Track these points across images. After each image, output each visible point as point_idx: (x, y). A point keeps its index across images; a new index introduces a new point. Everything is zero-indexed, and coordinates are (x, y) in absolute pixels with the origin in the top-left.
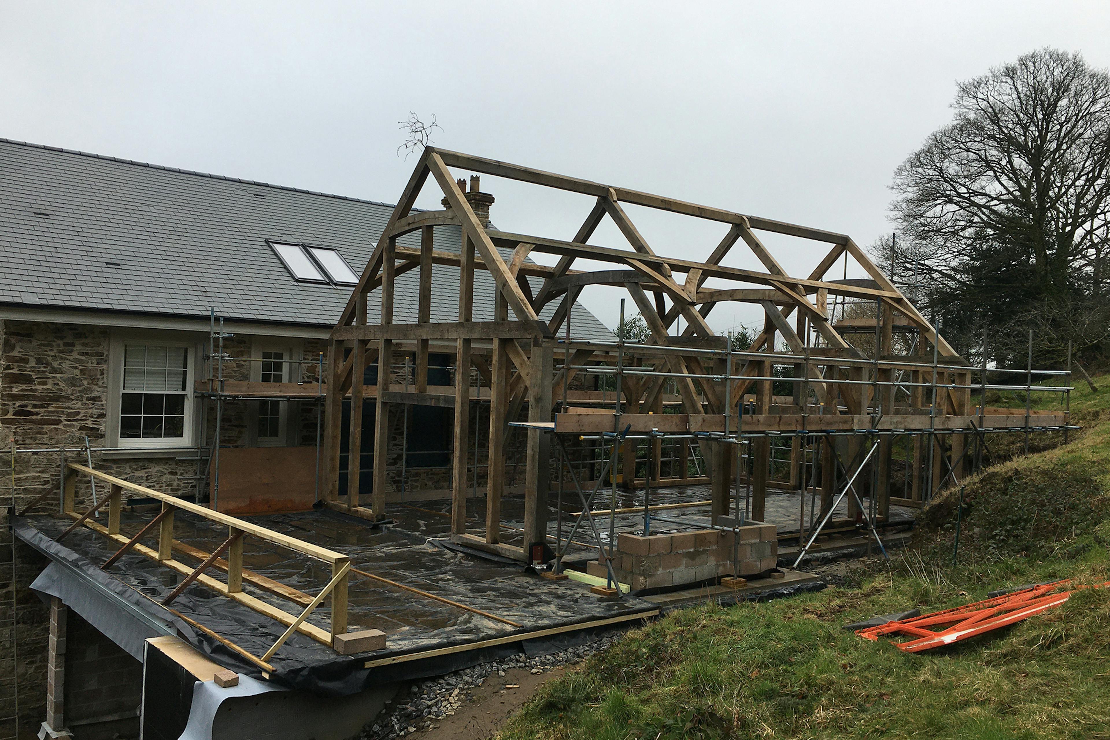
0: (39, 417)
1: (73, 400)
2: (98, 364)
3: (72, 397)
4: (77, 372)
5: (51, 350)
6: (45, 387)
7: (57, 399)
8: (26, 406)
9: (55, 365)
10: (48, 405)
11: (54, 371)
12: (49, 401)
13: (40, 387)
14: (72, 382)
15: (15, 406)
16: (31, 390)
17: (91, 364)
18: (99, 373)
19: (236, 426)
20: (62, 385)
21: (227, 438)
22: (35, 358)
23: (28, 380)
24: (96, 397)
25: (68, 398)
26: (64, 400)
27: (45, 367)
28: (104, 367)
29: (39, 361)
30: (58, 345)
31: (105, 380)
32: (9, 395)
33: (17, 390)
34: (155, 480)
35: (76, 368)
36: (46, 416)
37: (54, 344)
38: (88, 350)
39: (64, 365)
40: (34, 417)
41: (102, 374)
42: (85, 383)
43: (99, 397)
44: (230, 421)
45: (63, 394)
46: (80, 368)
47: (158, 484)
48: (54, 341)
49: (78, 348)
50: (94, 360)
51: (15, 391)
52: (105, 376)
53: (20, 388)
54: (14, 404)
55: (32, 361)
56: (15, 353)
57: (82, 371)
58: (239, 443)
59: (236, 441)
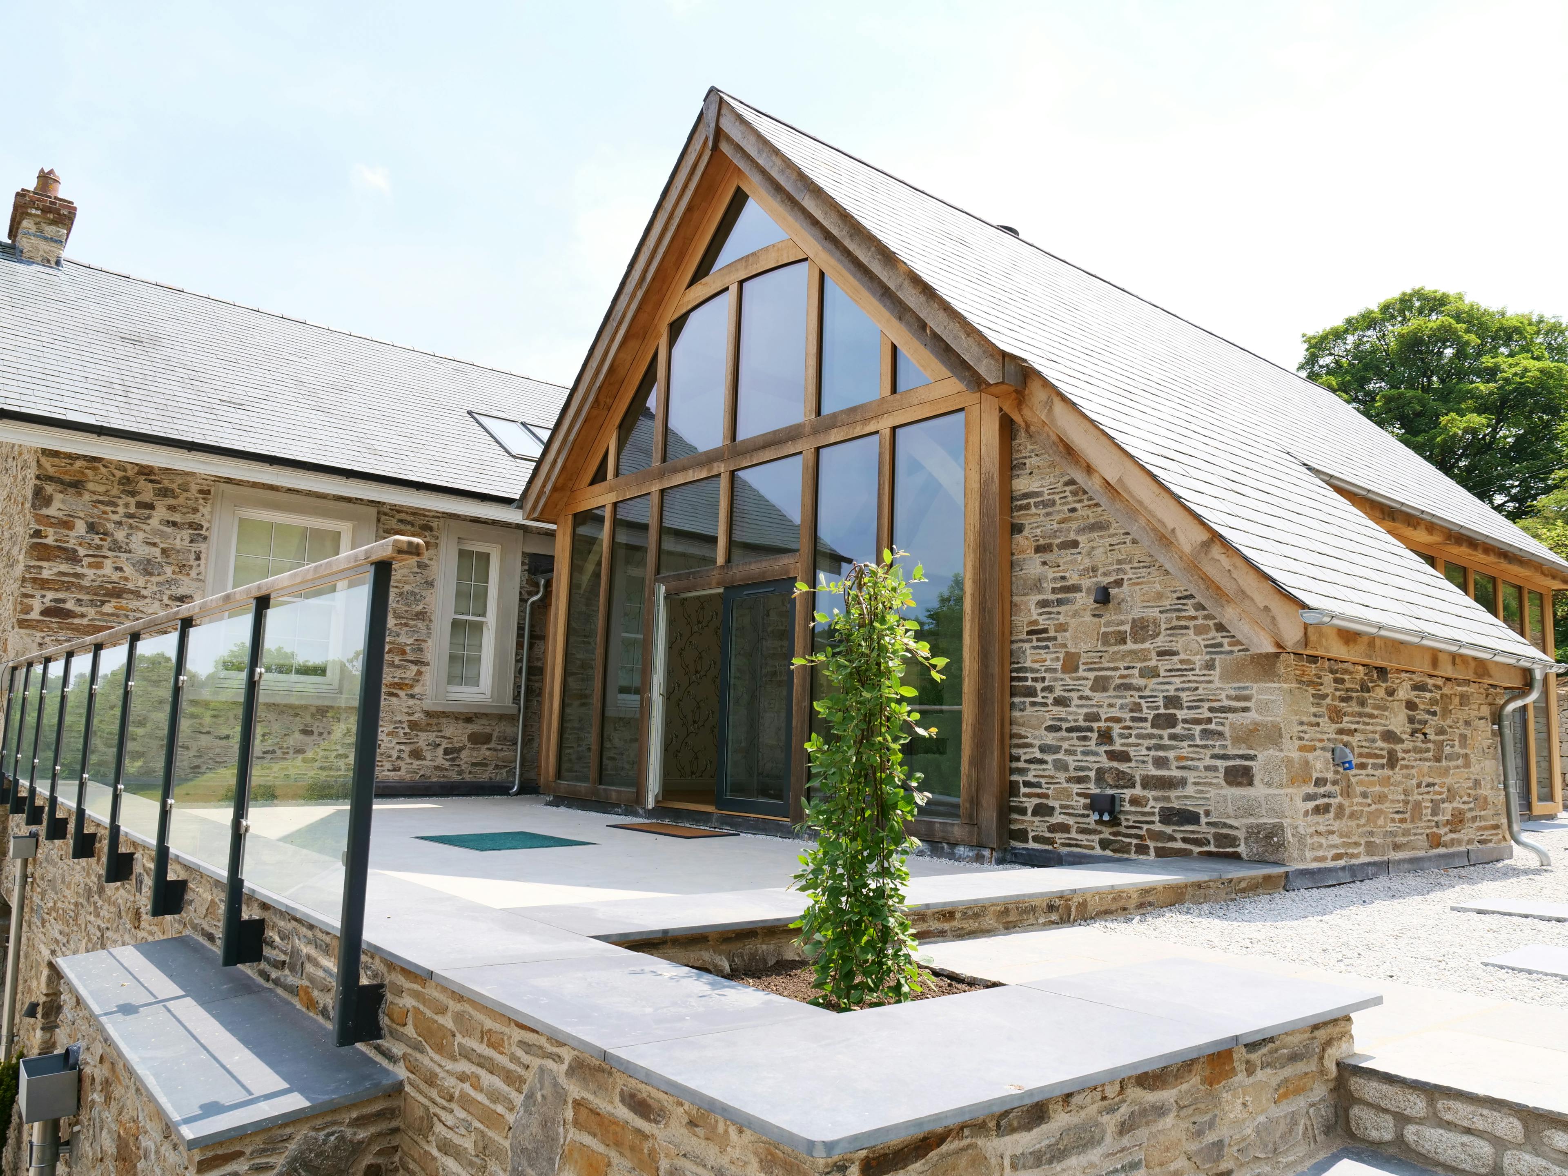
0: (85, 621)
1: (146, 597)
2: (192, 541)
3: (144, 592)
4: (157, 551)
5: (113, 512)
6: (99, 572)
7: (117, 593)
8: (64, 601)
9: (120, 535)
10: (103, 603)
11: (116, 547)
12: (105, 595)
13: (90, 573)
14: (147, 568)
15: (45, 601)
16: (76, 575)
17: (181, 539)
18: (192, 556)
19: (412, 662)
20: (129, 570)
21: (396, 680)
22: (86, 523)
23: (72, 557)
24: (186, 597)
25: (137, 594)
26: (131, 596)
27: (101, 539)
28: (203, 547)
29: (92, 528)
30: (127, 505)
31: (202, 568)
32: (35, 580)
33: (50, 572)
34: (276, 741)
35: (155, 545)
36: (99, 620)
37: (120, 502)
38: (177, 518)
39: (133, 538)
40: (75, 621)
41: (198, 558)
42: (169, 570)
43: (191, 597)
44: (404, 653)
45: (130, 586)
46: (162, 545)
47: (281, 748)
48: (120, 498)
49: (160, 513)
50: (186, 534)
51: (46, 574)
52: (202, 562)
53: (55, 570)
54: (43, 596)
55: (81, 527)
56: (51, 511)
57: (164, 551)
58: (417, 690)
59: (412, 686)
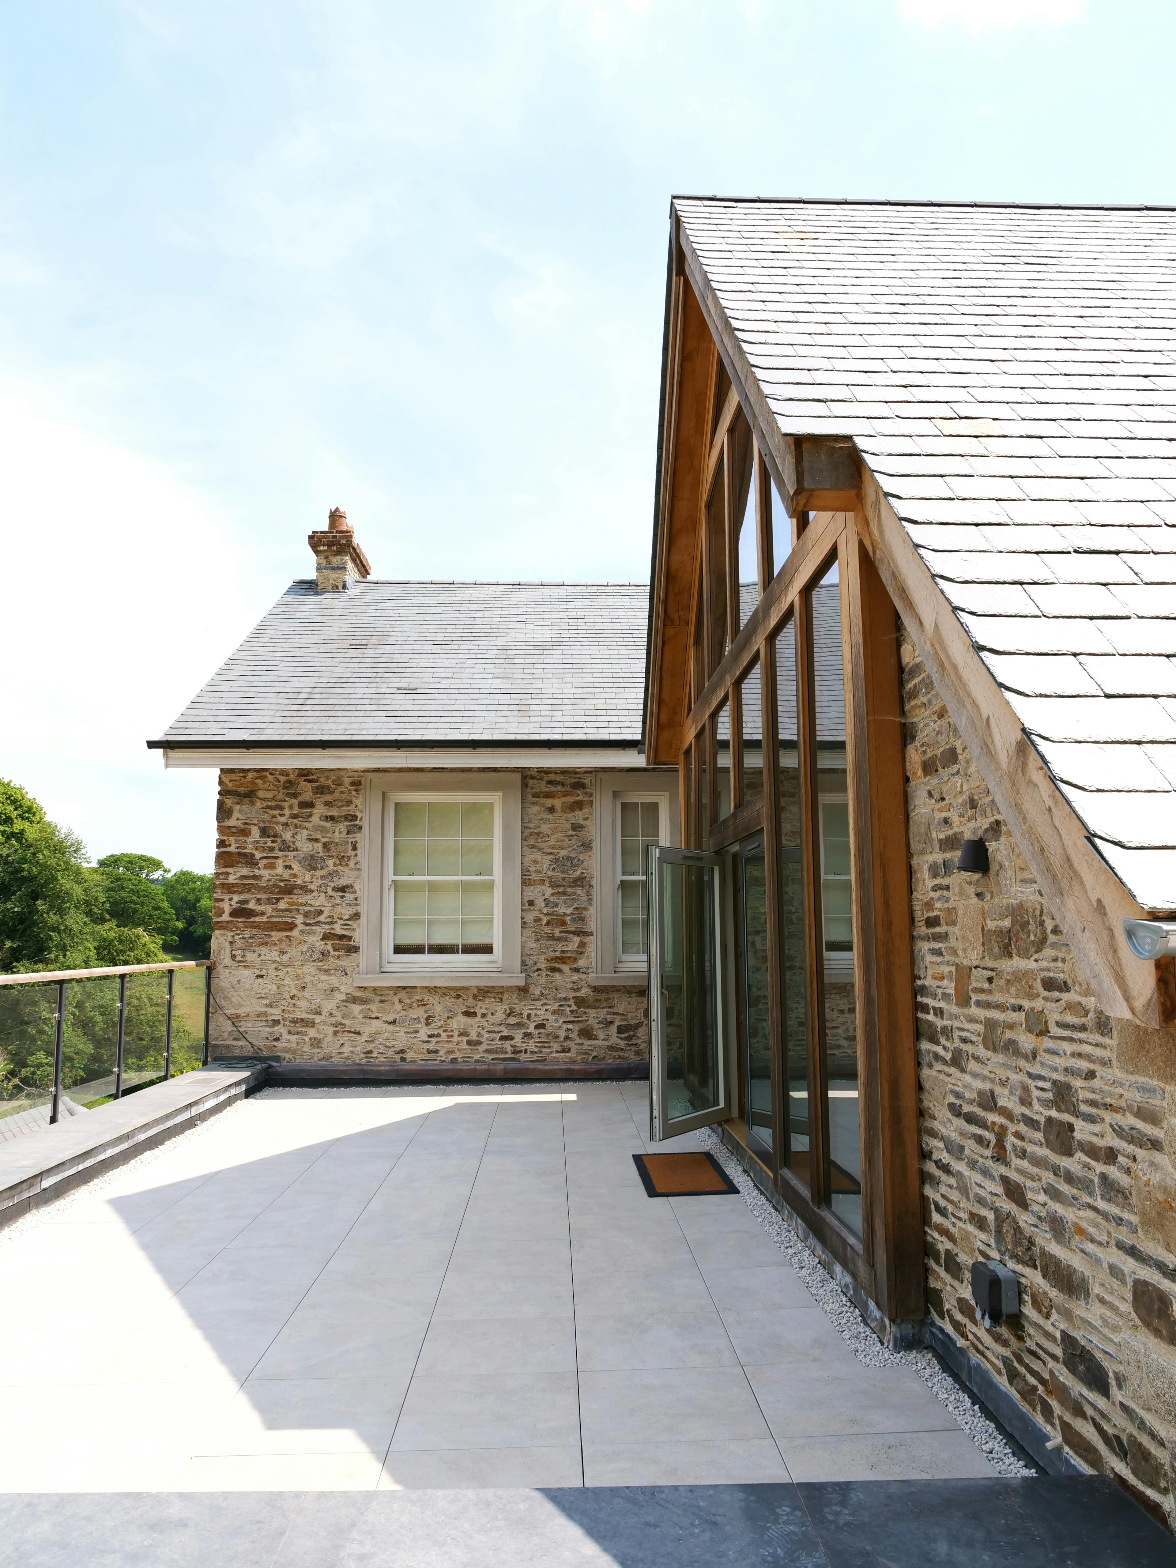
0: (264, 919)
1: (312, 891)
2: (348, 833)
3: (312, 887)
4: (319, 846)
5: (281, 815)
6: (273, 872)
7: (289, 890)
8: (246, 902)
9: (287, 836)
10: (278, 900)
11: (286, 847)
12: (279, 893)
13: (265, 873)
14: (312, 863)
15: (232, 903)
16: (255, 877)
17: (339, 833)
18: (350, 847)
19: (574, 933)
20: (296, 867)
21: (557, 954)
22: (259, 828)
23: (250, 861)
24: (347, 887)
25: (306, 890)
26: (300, 891)
27: (273, 842)
28: (358, 836)
29: (264, 832)
30: (291, 807)
31: (359, 858)
32: (223, 885)
33: (235, 877)
34: (439, 1024)
35: (316, 840)
36: (275, 916)
37: (286, 805)
38: (334, 812)
39: (298, 837)
40: (257, 919)
41: (355, 848)
42: (330, 863)
43: (352, 886)
44: (564, 923)
45: (299, 882)
46: (324, 840)
47: (445, 1031)
48: (285, 801)
49: (320, 810)
50: (343, 826)
51: (232, 879)
52: (359, 852)
53: (238, 874)
54: (231, 899)
55: (255, 832)
56: (232, 822)
57: (326, 846)
58: (581, 963)
59: (575, 960)
